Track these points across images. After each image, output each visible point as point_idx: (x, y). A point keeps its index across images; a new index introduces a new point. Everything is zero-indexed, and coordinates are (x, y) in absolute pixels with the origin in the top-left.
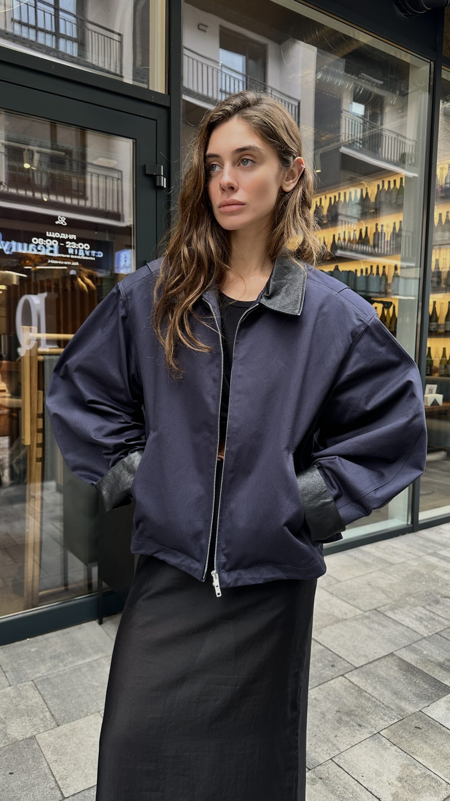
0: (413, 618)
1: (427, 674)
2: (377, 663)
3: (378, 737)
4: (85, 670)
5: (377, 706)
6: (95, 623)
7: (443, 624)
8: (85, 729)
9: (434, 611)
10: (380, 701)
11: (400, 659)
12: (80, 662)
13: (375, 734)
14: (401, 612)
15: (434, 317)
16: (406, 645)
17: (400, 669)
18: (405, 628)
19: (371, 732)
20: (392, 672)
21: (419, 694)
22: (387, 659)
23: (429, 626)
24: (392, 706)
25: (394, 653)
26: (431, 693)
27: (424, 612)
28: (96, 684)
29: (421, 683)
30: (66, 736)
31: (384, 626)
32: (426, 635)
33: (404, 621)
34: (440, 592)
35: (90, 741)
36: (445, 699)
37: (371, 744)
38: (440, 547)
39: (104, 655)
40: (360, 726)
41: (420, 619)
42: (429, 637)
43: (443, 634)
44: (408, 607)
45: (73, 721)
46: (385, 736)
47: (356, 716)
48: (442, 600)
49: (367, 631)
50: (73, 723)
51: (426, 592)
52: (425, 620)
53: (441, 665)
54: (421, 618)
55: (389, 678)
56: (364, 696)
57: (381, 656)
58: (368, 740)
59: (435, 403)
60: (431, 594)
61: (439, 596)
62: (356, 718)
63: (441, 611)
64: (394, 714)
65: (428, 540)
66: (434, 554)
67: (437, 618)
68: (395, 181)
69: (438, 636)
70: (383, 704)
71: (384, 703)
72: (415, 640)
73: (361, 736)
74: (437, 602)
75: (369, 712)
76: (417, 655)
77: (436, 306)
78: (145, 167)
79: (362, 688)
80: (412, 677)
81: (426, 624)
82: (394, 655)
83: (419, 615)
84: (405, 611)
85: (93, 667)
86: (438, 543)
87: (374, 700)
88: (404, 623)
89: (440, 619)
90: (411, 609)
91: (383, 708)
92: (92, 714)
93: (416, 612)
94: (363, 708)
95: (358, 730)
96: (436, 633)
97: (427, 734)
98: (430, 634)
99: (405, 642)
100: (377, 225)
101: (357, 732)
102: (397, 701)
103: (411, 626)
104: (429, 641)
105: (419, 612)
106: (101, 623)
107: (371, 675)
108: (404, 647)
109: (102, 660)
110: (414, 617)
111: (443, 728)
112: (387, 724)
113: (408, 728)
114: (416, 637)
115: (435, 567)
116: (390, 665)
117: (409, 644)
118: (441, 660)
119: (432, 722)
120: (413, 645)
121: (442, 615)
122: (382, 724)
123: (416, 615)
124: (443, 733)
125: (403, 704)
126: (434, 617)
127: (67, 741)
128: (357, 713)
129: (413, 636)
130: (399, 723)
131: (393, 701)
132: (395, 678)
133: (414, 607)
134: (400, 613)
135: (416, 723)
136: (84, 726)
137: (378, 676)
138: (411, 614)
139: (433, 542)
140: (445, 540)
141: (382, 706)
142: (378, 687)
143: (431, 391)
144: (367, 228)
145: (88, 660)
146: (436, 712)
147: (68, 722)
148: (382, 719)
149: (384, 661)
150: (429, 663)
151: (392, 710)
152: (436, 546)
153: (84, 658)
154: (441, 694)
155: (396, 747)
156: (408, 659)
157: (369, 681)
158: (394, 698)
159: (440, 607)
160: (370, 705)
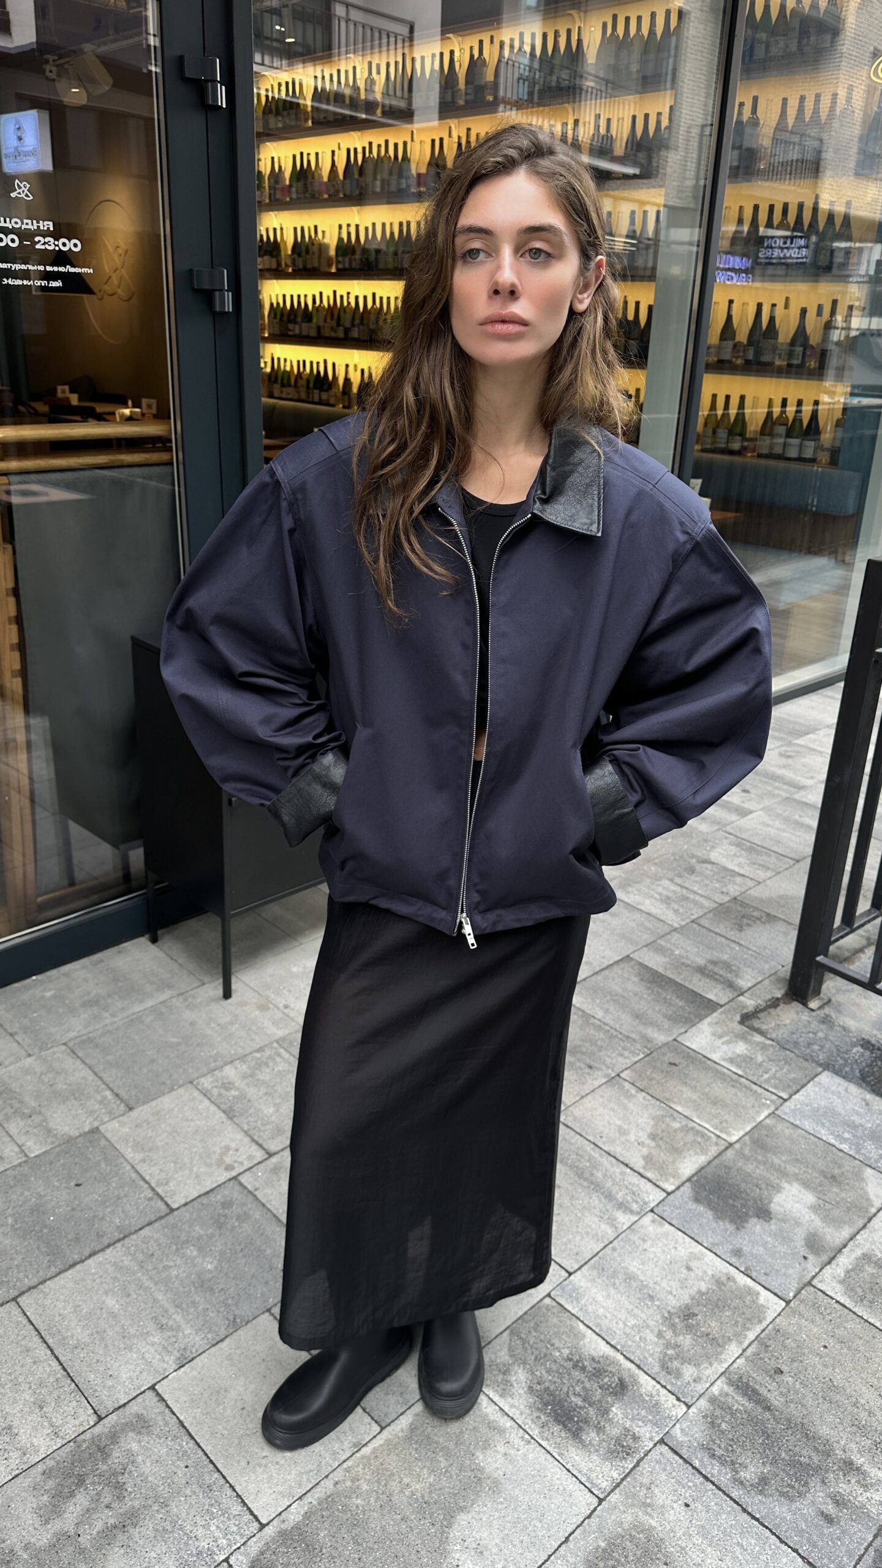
0: (656, 898)
1: (681, 985)
2: (607, 972)
3: (618, 1082)
4: (150, 1019)
5: (612, 1037)
6: (143, 941)
7: (702, 906)
8: (176, 1109)
9: (687, 885)
10: (616, 1030)
11: (640, 964)
12: (138, 1008)
13: (613, 1078)
14: (636, 889)
16: (648, 942)
17: (642, 980)
18: (645, 916)
19: (607, 1075)
20: (630, 986)
21: (671, 1016)
22: (622, 966)
23: (681, 910)
24: (633, 1036)
25: (631, 956)
26: (689, 1013)
27: (673, 887)
28: (174, 1040)
29: (674, 998)
30: (149, 1123)
32: (676, 925)
33: (643, 904)
34: (695, 853)
35: (189, 1126)
36: (708, 1020)
37: (608, 1092)
39: (175, 993)
40: (590, 1067)
41: (667, 900)
42: (682, 927)
43: (703, 922)
44: (648, 881)
45: (153, 1100)
46: (628, 1079)
47: (583, 1053)
48: (697, 867)
50: (154, 1103)
51: (673, 854)
52: (674, 901)
53: (701, 970)
54: (668, 898)
55: (625, 994)
56: (593, 1024)
57: (611, 962)
58: (604, 1086)
60: (681, 857)
61: (694, 861)
62: (584, 1057)
63: (697, 885)
64: (638, 1046)
67: (692, 896)
68: (639, 18)
69: (695, 926)
70: (621, 1033)
71: (622, 1031)
72: (662, 933)
73: (594, 1082)
74: (692, 870)
75: (601, 1047)
76: (665, 956)
78: (181, 59)
79: (588, 1012)
80: (660, 991)
81: (676, 907)
82: (632, 959)
83: (665, 893)
84: (643, 888)
85: (161, 1014)
87: (607, 1028)
88: (642, 908)
89: (697, 898)
90: (652, 883)
91: (621, 1039)
92: (180, 1086)
94: (593, 1042)
95: (589, 1074)
96: (693, 921)
97: (686, 1072)
98: (683, 923)
99: (647, 938)
100: (598, 117)
101: (587, 1077)
102: (641, 1028)
103: (654, 911)
104: (682, 934)
105: (664, 888)
106: (154, 940)
107: (599, 992)
108: (646, 946)
109: (174, 1000)
110: (657, 896)
111: (709, 1062)
112: (628, 1062)
113: (658, 1065)
114: (663, 929)
116: (626, 975)
117: (652, 940)
118: (701, 961)
119: (693, 1054)
120: (659, 941)
121: (700, 892)
122: (622, 1062)
123: (660, 894)
124: (708, 1068)
125: (650, 1032)
126: (688, 895)
127: (153, 1131)
128: (584, 1050)
129: (658, 928)
130: (646, 1059)
131: (635, 1027)
132: (636, 994)
133: (656, 880)
134: (636, 892)
135: (670, 1057)
136: (173, 1106)
137: (610, 993)
138: (652, 892)
141: (620, 1036)
142: (612, 1009)
144: (576, 123)
145: (149, 1003)
146: (698, 1040)
147: (144, 1103)
148: (621, 1055)
149: (617, 969)
150: (683, 968)
151: (635, 1041)
153: (142, 1001)
154: (703, 1013)
155: (644, 1094)
156: (652, 964)
157: (598, 1001)
158: (635, 1024)
159: (697, 879)
160: (602, 1036)
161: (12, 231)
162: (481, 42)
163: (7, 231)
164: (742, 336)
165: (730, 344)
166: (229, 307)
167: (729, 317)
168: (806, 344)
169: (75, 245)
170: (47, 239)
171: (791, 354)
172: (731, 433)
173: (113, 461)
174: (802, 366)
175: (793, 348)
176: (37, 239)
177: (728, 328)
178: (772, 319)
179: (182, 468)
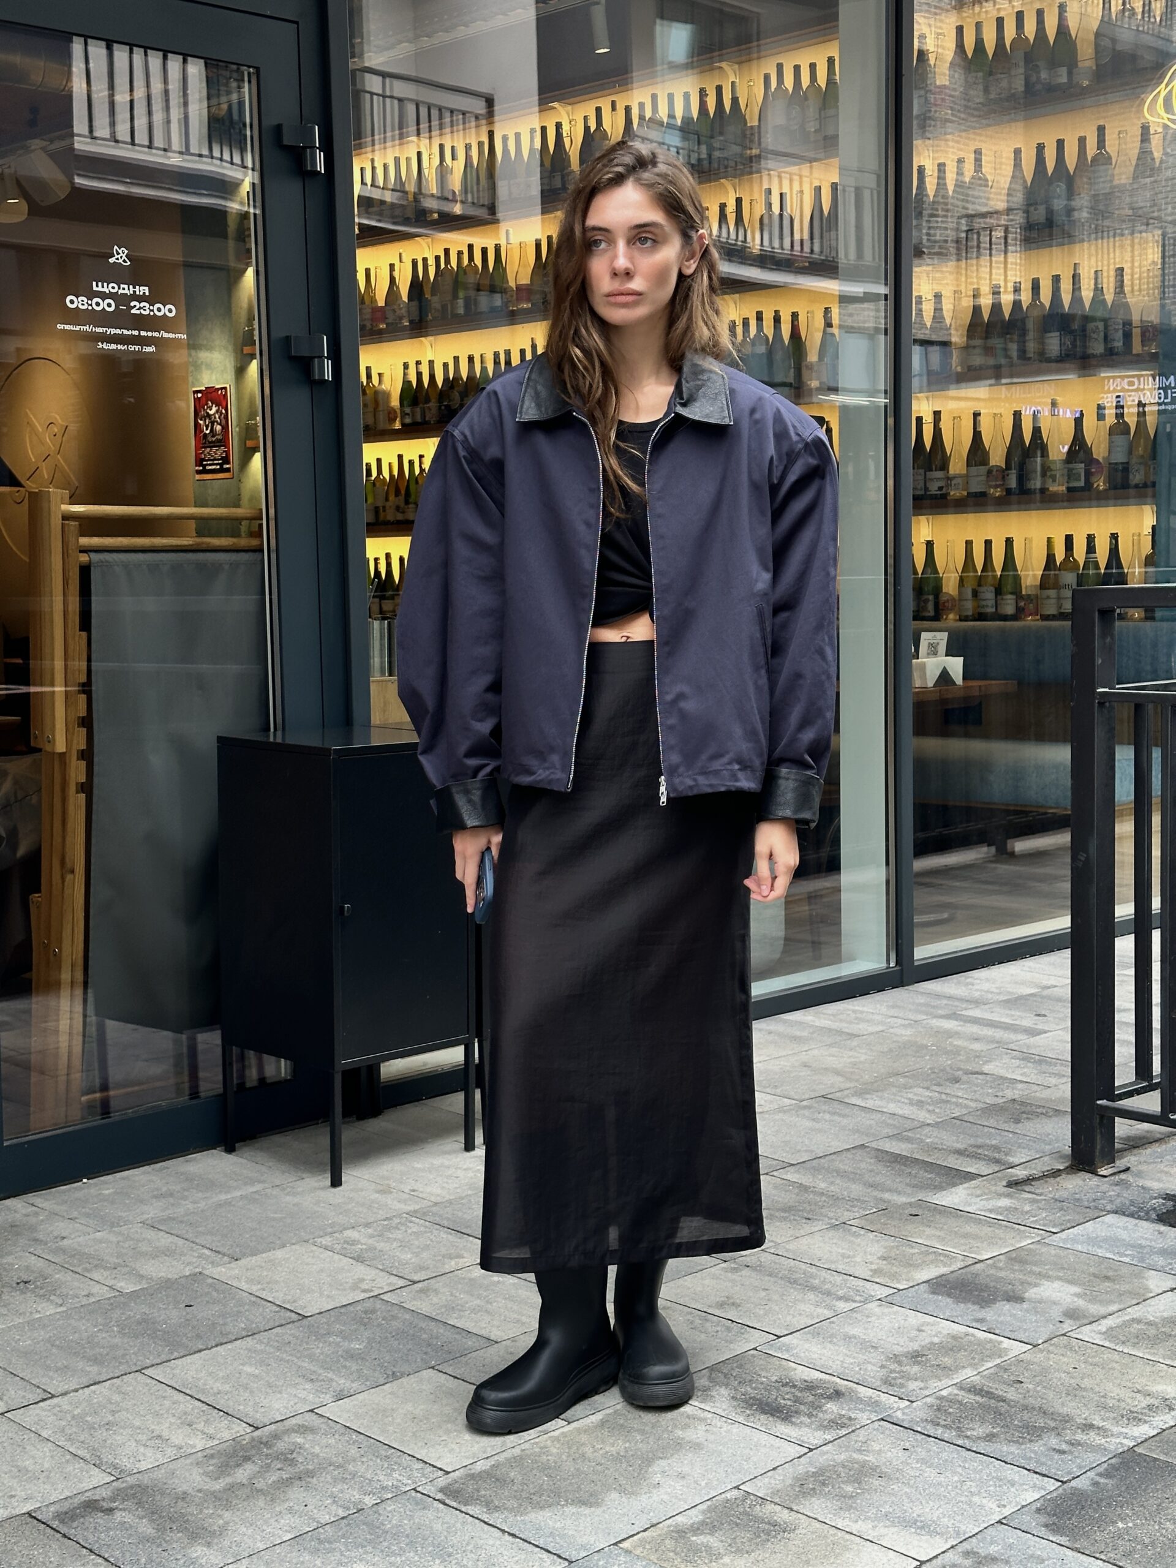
0: (903, 1103)
1: (932, 1163)
2: (833, 1157)
3: (843, 1227)
4: (242, 1203)
5: (838, 1199)
7: (967, 1107)
8: (292, 1258)
9: (947, 1091)
10: (842, 1195)
11: (878, 1150)
12: (224, 1196)
13: (837, 1226)
14: (877, 1097)
15: (939, 456)
16: (891, 1134)
17: (879, 1161)
18: (887, 1115)
19: (829, 1223)
20: (863, 1165)
21: (916, 1184)
22: (854, 1151)
23: (937, 1110)
24: (865, 1198)
25: (866, 1145)
26: (941, 1182)
27: (928, 1094)
28: (277, 1215)
29: (922, 1173)
30: (261, 1267)
31: (844, 1116)
32: (930, 1122)
33: (885, 1108)
34: (962, 1068)
35: (311, 1268)
36: (965, 1185)
37: (830, 1233)
38: (964, 1006)
40: (806, 1218)
41: (918, 1103)
42: (938, 1123)
43: (967, 1118)
44: (893, 1090)
45: (262, 1253)
46: (856, 1225)
48: (965, 1078)
49: (808, 1124)
50: (264, 1255)
51: (932, 1069)
52: (928, 1104)
54: (920, 1101)
55: (858, 1171)
57: (840, 1150)
58: (824, 1230)
59: (945, 677)
60: (942, 1071)
63: (962, 1092)
64: (871, 1205)
65: (938, 996)
66: (953, 1016)
68: (813, 67)
69: (956, 1121)
70: (849, 1197)
71: (851, 1195)
72: (910, 1128)
73: (814, 1227)
74: (957, 1080)
75: (823, 1206)
76: (912, 1144)
77: (942, 425)
78: (278, 128)
80: (903, 1168)
82: (866, 1147)
83: (916, 1098)
84: (886, 1095)
85: (255, 1199)
86: (961, 1000)
87: (832, 1194)
88: (885, 1110)
89: (961, 1100)
90: (900, 1091)
91: (849, 1201)
92: (294, 1244)
93: (910, 1096)
94: (811, 1203)
95: (805, 1222)
96: (953, 1118)
97: (931, 1219)
98: (940, 1120)
99: (888, 1131)
101: (804, 1225)
102: (875, 1193)
103: (899, 1112)
104: (937, 1128)
105: (916, 1094)
106: (230, 1151)
107: (822, 1170)
108: (886, 1138)
109: (269, 1190)
110: (905, 1101)
111: (961, 1212)
112: (858, 1216)
114: (912, 1125)
115: (950, 1034)
116: (857, 1158)
117: (896, 1132)
118: (960, 1146)
119: (942, 1208)
120: (905, 1133)
121: (966, 1096)
122: (849, 1215)
123: (910, 1099)
124: (960, 1216)
125: (888, 1196)
126: (949, 1099)
127: (268, 1271)
129: (906, 1124)
130: (879, 1212)
131: (868, 1193)
132: (871, 1171)
133: (906, 1089)
134: (876, 1099)
135: (912, 1211)
136: (288, 1255)
137: (837, 1171)
138: (899, 1098)
139: (950, 998)
140: (977, 994)
141: (847, 1199)
142: (838, 1182)
143: (933, 651)
144: (739, 201)
145: (238, 1193)
146: (949, 1198)
147: (252, 1256)
148: (849, 1210)
149: (847, 1154)
150: (936, 1151)
151: (867, 1201)
152: (956, 1003)
153: (228, 1192)
154: (959, 1181)
155: (875, 1233)
156: (893, 1150)
157: (820, 1177)
158: (868, 1190)
159: (963, 1086)
160: (824, 1199)
161: (110, 296)
163: (103, 296)
166: (328, 375)
169: (170, 311)
170: (143, 304)
171: (1067, 475)
175: (1071, 466)
176: (132, 304)
177: (977, 450)
178: (1037, 431)
179: (273, 556)
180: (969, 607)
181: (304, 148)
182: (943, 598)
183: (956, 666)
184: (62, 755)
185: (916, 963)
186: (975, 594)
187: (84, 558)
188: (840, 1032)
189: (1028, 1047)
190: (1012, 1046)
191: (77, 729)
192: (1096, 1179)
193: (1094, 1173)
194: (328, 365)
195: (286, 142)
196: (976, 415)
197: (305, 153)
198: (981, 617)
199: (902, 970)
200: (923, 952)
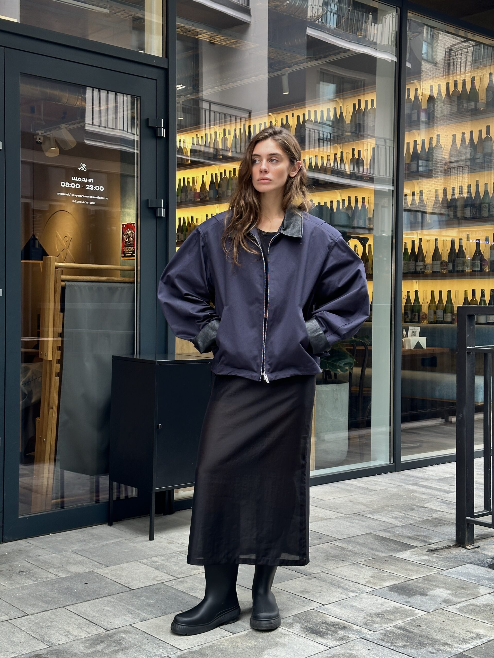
0: (389, 517)
1: (397, 541)
2: (357, 537)
3: (357, 564)
4: (112, 545)
5: (356, 553)
6: (105, 525)
7: (416, 520)
8: (131, 567)
9: (408, 513)
10: (359, 552)
11: (376, 535)
13: (354, 563)
15: (421, 256)
16: (382, 529)
17: (376, 539)
18: (382, 522)
19: (351, 563)
20: (369, 541)
21: (390, 549)
22: (366, 535)
23: (403, 521)
26: (400, 549)
27: (400, 514)
28: (126, 550)
29: (392, 545)
30: (117, 570)
31: (365, 521)
32: (399, 525)
34: (416, 504)
36: (410, 550)
37: (351, 566)
38: (421, 480)
39: (124, 539)
41: (396, 518)
42: (403, 526)
43: (415, 524)
44: (386, 512)
45: (118, 564)
48: (417, 509)
49: (349, 524)
51: (403, 504)
52: (400, 518)
55: (366, 543)
56: (346, 550)
57: (360, 534)
58: (349, 565)
59: (418, 345)
60: (407, 505)
61: (415, 507)
62: (340, 558)
63: (414, 514)
64: (370, 556)
65: (410, 476)
66: (415, 484)
68: (372, 101)
69: (410, 525)
71: (362, 552)
73: (344, 564)
74: (413, 509)
75: (350, 556)
76: (391, 533)
77: (422, 243)
78: (148, 120)
79: (345, 547)
80: (386, 542)
82: (371, 534)
83: (395, 516)
84: (383, 514)
86: (420, 478)
87: (354, 551)
88: (381, 520)
89: (413, 517)
90: (388, 513)
91: (361, 554)
92: (131, 561)
93: (393, 515)
94: (345, 554)
95: (342, 562)
97: (394, 563)
98: (404, 524)
100: (353, 150)
102: (372, 552)
103: (387, 521)
104: (402, 528)
105: (395, 514)
106: (111, 525)
107: (351, 542)
108: (380, 531)
110: (391, 517)
112: (364, 560)
113: (379, 561)
114: (392, 526)
115: (413, 491)
116: (367, 538)
117: (384, 529)
118: (410, 535)
119: (398, 559)
120: (388, 529)
121: (415, 516)
122: (360, 560)
125: (377, 553)
126: (409, 517)
127: (120, 572)
128: (340, 556)
129: (389, 526)
130: (373, 559)
131: (369, 552)
132: (372, 543)
133: (391, 512)
134: (378, 515)
135: (387, 559)
136: (129, 566)
137: (358, 542)
138: (387, 515)
139: (415, 477)
140: (427, 476)
142: (358, 547)
143: (414, 334)
144: (342, 153)
145: (111, 541)
146: (402, 555)
147: (114, 565)
148: (360, 558)
149: (362, 536)
150: (400, 537)
151: (368, 555)
152: (417, 479)
153: (107, 541)
155: (370, 567)
156: (383, 535)
157: (350, 545)
159: (415, 512)
160: (351, 553)
161: (78, 182)
162: (287, 117)
163: (76, 182)
164: (445, 258)
165: (439, 262)
166: (163, 215)
167: (436, 248)
168: (482, 259)
169: (102, 189)
170: (91, 186)
171: (473, 265)
172: (445, 312)
173: (109, 279)
174: (482, 270)
175: (474, 261)
176: (87, 186)
177: (436, 255)
178: (461, 247)
179: (139, 285)
180: (432, 318)
181: (157, 127)
182: (421, 314)
183: (423, 341)
184: (51, 361)
185: (402, 463)
186: (435, 313)
187: (63, 284)
188: (367, 489)
189: (445, 497)
190: (438, 497)
191: (57, 351)
192: (465, 550)
193: (465, 548)
194: (163, 211)
195: (150, 125)
196: (436, 240)
197: (158, 130)
198: (437, 322)
199: (396, 465)
200: (404, 458)
